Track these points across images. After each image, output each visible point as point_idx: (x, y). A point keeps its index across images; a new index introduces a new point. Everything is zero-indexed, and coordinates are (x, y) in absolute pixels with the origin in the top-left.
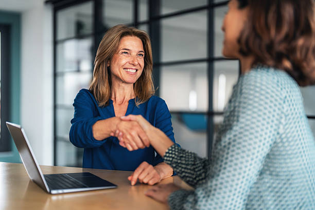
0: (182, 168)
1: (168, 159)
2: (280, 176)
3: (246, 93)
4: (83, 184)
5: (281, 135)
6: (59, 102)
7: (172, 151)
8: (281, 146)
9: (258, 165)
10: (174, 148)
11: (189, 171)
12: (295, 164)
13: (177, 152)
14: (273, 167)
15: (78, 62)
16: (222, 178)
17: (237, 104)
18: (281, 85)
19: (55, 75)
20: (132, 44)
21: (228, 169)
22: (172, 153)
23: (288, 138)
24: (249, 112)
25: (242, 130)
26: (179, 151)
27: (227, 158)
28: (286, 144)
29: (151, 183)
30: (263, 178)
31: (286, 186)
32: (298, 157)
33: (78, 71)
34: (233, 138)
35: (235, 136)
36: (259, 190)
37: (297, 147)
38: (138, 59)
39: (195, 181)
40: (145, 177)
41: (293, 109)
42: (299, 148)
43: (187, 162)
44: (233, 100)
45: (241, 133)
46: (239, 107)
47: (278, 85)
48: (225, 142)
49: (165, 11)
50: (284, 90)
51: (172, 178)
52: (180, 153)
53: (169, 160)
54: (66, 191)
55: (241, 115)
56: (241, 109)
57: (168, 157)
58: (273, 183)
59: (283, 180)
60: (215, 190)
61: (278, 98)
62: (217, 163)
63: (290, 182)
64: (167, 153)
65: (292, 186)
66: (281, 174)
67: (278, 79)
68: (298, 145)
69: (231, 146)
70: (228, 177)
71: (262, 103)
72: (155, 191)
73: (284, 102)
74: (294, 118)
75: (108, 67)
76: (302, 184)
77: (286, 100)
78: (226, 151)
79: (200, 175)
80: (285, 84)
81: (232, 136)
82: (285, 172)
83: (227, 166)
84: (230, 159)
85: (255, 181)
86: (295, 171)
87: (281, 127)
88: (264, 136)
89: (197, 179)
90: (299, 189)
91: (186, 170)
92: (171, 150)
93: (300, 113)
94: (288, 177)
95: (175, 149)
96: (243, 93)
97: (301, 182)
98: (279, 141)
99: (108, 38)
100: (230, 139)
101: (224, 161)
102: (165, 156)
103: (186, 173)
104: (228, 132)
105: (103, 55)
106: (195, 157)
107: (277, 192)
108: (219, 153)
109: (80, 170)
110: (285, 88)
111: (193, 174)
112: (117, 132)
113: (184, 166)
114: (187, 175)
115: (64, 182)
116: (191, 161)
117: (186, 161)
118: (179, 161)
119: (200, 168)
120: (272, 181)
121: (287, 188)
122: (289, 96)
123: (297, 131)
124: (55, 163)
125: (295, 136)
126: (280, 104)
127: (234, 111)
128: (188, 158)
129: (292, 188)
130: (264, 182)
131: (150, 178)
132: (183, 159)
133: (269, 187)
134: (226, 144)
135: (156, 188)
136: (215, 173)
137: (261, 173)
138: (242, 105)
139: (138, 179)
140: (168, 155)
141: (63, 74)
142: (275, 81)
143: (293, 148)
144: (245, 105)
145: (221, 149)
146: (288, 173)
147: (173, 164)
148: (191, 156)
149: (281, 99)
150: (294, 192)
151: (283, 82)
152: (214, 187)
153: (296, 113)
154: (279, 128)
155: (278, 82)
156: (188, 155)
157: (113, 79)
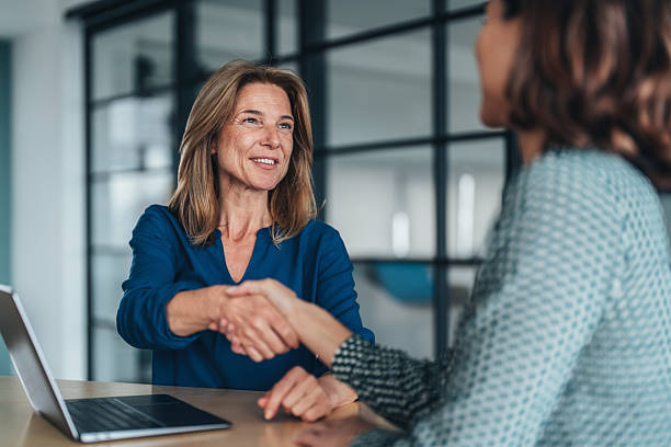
0: (376, 386)
1: (342, 369)
2: (613, 396)
3: (535, 210)
4: (154, 420)
5: (617, 302)
6: (99, 239)
7: (350, 351)
8: (618, 329)
9: (561, 371)
10: (354, 343)
11: (391, 392)
12: (647, 370)
13: (362, 351)
14: (598, 375)
15: (142, 151)
16: (477, 403)
17: (513, 233)
18: (617, 188)
19: (89, 179)
20: (266, 101)
21: (492, 381)
22: (349, 357)
23: (633, 310)
24: (541, 252)
25: (524, 294)
26: (366, 350)
27: (488, 357)
28: (628, 324)
29: (311, 415)
30: (573, 402)
31: (626, 420)
32: (654, 354)
33: (142, 168)
34: (503, 312)
35: (508, 306)
36: (565, 428)
37: (655, 331)
38: (281, 135)
39: (406, 413)
40: (297, 403)
41: (644, 243)
42: (658, 334)
43: (385, 373)
44: (503, 224)
45: (520, 300)
46: (517, 239)
47: (609, 191)
48: (484, 320)
49: (334, 32)
50: (622, 200)
51: (356, 406)
52: (368, 354)
53: (344, 373)
54: (115, 435)
55: (523, 259)
56: (521, 245)
57: (343, 364)
58: (596, 413)
59: (619, 405)
60: (459, 428)
61: (608, 220)
62: (465, 369)
63: (635, 410)
64: (337, 356)
65: (641, 419)
66: (614, 391)
67: (608, 175)
68: (655, 325)
69: (497, 329)
70: (490, 399)
71: (571, 230)
72: (316, 433)
73: (624, 228)
74: (647, 264)
75: (212, 156)
76: (662, 416)
77: (628, 224)
78: (487, 341)
79: (417, 397)
80: (625, 186)
81: (500, 306)
82: (624, 387)
83: (488, 374)
84: (495, 358)
85: (556, 408)
86: (647, 385)
87: (617, 284)
88: (576, 306)
89: (412, 407)
90: (655, 427)
91: (385, 392)
92: (347, 349)
93: (660, 253)
94: (631, 400)
95: (356, 345)
96: (527, 209)
97: (661, 411)
98: (611, 315)
99: (210, 90)
100: (495, 313)
101: (482, 363)
102: (335, 364)
103: (385, 396)
104: (492, 296)
105: (201, 128)
106: (402, 358)
107: (606, 434)
108: (469, 345)
109: (147, 390)
110: (625, 196)
111: (401, 398)
112: (223, 322)
113: (378, 382)
114: (387, 401)
115: (110, 416)
116: (394, 368)
117: (382, 370)
118: (367, 372)
119: (416, 381)
120: (594, 408)
121: (628, 425)
122: (636, 214)
123: (654, 294)
124: (90, 375)
125: (648, 305)
126: (613, 233)
127: (506, 249)
128: (387, 363)
129: (640, 425)
130: (576, 412)
131: (310, 405)
132: (376, 366)
133: (587, 423)
134: (487, 324)
135: (319, 427)
136: (460, 390)
137: (569, 390)
138: (524, 235)
139: (281, 406)
140: (340, 360)
141: (106, 177)
142: (602, 180)
143: (645, 332)
144: (531, 237)
145: (474, 337)
146: (631, 390)
147: (353, 379)
148: (393, 357)
149: (615, 221)
150: (645, 433)
151: (621, 183)
152: (457, 422)
153: (652, 253)
154: (610, 287)
155: (609, 182)
156: (387, 357)
157: (224, 182)
